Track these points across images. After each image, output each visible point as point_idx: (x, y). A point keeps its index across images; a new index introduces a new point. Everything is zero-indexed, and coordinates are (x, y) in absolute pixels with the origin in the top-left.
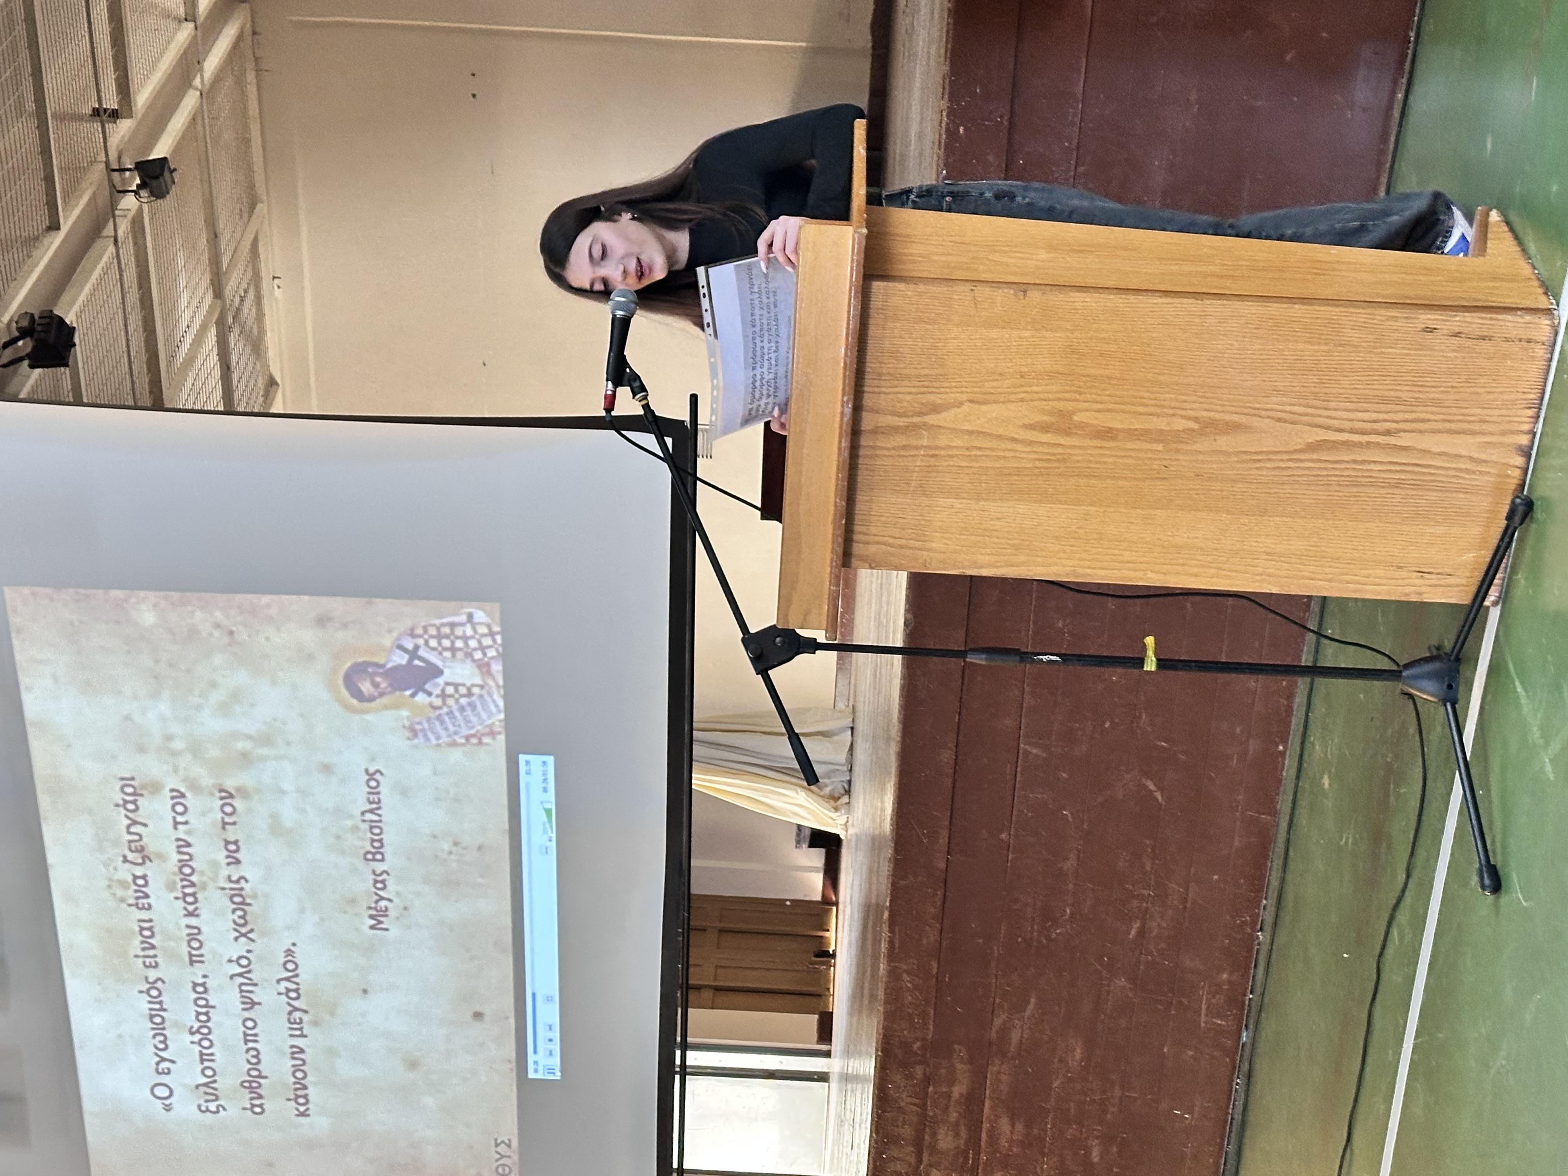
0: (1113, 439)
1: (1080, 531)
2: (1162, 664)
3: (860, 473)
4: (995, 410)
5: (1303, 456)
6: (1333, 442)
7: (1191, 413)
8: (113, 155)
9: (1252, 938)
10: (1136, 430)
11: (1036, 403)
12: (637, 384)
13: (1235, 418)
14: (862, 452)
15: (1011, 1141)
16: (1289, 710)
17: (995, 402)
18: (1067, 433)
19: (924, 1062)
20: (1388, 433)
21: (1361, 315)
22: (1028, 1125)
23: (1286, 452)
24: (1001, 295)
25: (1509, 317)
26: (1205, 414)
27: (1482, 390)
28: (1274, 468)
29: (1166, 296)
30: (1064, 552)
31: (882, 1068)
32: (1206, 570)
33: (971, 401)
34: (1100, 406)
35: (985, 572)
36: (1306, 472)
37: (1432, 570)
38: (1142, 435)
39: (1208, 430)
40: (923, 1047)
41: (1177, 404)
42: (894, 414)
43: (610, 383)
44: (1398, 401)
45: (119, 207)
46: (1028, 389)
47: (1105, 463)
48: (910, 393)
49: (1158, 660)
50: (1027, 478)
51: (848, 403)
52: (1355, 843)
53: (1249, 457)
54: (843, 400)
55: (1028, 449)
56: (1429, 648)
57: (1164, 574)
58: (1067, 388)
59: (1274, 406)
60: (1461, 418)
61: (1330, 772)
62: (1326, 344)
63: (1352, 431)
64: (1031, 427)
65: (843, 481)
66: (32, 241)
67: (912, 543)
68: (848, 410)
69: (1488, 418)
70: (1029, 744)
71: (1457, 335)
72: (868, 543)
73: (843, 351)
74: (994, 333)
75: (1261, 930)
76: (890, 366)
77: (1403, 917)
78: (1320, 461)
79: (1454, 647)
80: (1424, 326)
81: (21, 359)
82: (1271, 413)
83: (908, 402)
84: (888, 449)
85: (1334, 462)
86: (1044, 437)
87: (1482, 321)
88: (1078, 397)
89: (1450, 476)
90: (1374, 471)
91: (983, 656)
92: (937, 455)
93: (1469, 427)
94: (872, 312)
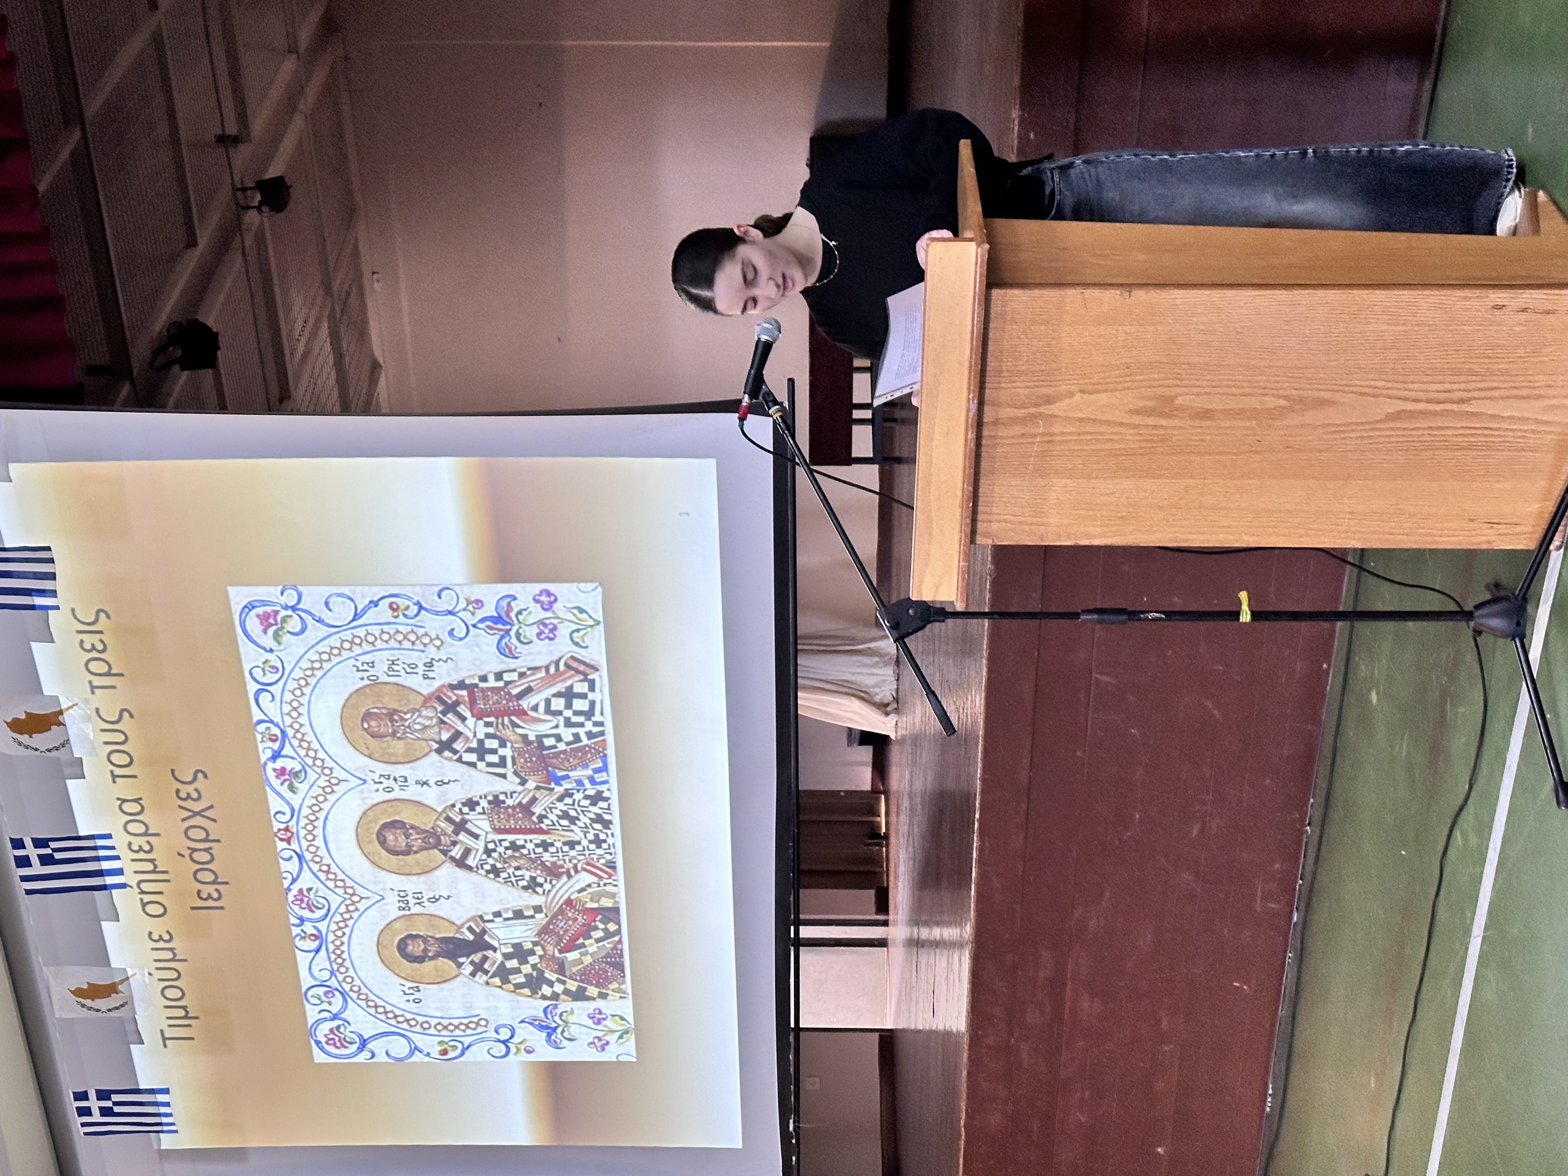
0: (1210, 418)
1: (1180, 502)
2: (1255, 615)
3: (983, 460)
4: (1103, 398)
5: (1382, 426)
6: (1410, 411)
7: (1281, 392)
8: (237, 178)
9: (1302, 832)
10: (1231, 409)
11: (1142, 391)
13: (1321, 394)
14: (984, 442)
15: (1090, 1015)
17: (1105, 391)
18: (1169, 415)
19: (1014, 952)
20: (1462, 401)
21: (1436, 297)
22: (1105, 1001)
23: (1368, 423)
24: (1111, 296)
26: (1294, 392)
27: (1545, 359)
28: (1357, 438)
30: (1167, 520)
33: (1082, 391)
34: (1198, 390)
35: (1096, 542)
36: (1387, 440)
37: (1501, 521)
38: (1237, 414)
39: (1297, 407)
41: (1270, 385)
42: (1014, 406)
44: (1471, 372)
45: (244, 222)
46: (1134, 378)
47: (1203, 440)
48: (1027, 387)
49: (1252, 612)
50: (1133, 457)
51: (973, 400)
52: (1408, 753)
53: (1334, 429)
54: (969, 398)
55: (1132, 432)
56: (1487, 587)
57: (1257, 535)
58: (1169, 376)
59: (1357, 383)
60: (1526, 384)
61: (1378, 689)
62: (1404, 324)
63: (1428, 401)
64: (1136, 412)
65: (970, 468)
66: (175, 258)
68: (974, 407)
69: (1552, 383)
70: (1100, 673)
71: (1524, 310)
72: (991, 521)
73: (968, 352)
74: (1102, 330)
75: (1309, 824)
76: (1009, 364)
77: (1466, 823)
78: (1398, 429)
79: (1521, 589)
80: (1492, 304)
81: (173, 363)
83: (1025, 395)
84: (1007, 438)
85: (1413, 429)
86: (1150, 421)
87: (1545, 297)
88: (1178, 382)
89: (1519, 437)
90: (1448, 435)
91: (1095, 616)
92: (1052, 441)
93: (1535, 392)
94: (992, 317)
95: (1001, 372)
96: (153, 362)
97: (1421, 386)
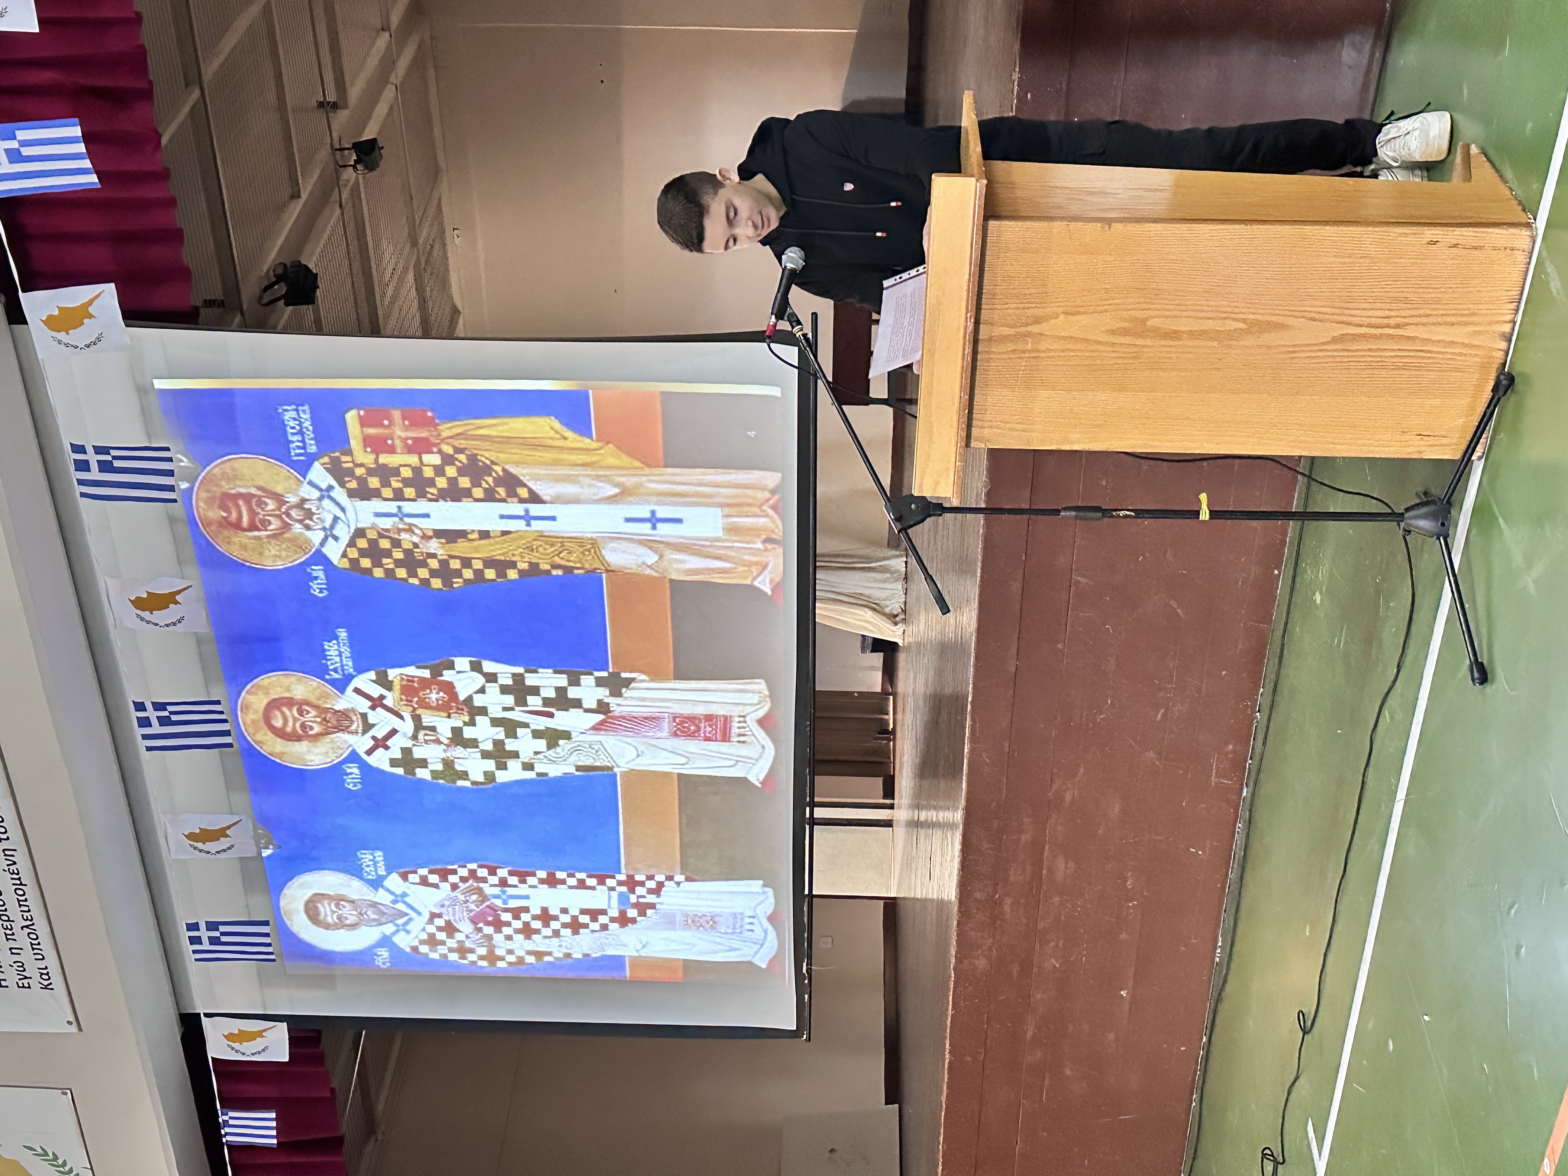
0: (1179, 339)
2: (1214, 514)
4: (1083, 320)
5: (1328, 347)
6: (1354, 335)
7: (1241, 316)
8: (336, 139)
9: (1252, 718)
10: (1196, 331)
11: (1118, 313)
13: (1274, 319)
14: (980, 357)
15: (1066, 874)
17: (1085, 313)
18: (1141, 335)
19: (999, 817)
20: (1398, 326)
21: (1378, 233)
22: (1078, 863)
23: (1316, 344)
24: (1093, 228)
25: (1497, 230)
26: (1252, 317)
27: (1473, 290)
28: (1305, 358)
33: (1066, 313)
34: (1167, 313)
35: (1076, 447)
36: (1332, 360)
37: (1430, 434)
38: (1200, 335)
39: (1255, 329)
40: (998, 806)
41: (1231, 310)
42: (1006, 325)
43: (773, 315)
44: (1407, 301)
45: (341, 179)
46: (1111, 302)
47: (1171, 358)
48: (1018, 308)
49: (1211, 512)
50: (1109, 372)
51: (970, 319)
52: (1346, 644)
53: (1286, 350)
54: (967, 318)
55: (1110, 349)
56: (1417, 494)
58: (1142, 300)
59: (1307, 309)
60: (1456, 312)
61: (1321, 590)
62: (1350, 257)
63: (1370, 326)
64: (1113, 332)
66: (282, 207)
68: (970, 324)
69: (1478, 312)
70: (1078, 575)
71: (1455, 246)
72: (984, 428)
73: (967, 277)
74: (1084, 259)
75: (1259, 711)
76: (1003, 287)
77: (1394, 700)
78: (1343, 350)
79: (1446, 494)
80: (1428, 240)
81: (278, 299)
82: (1305, 314)
83: (1016, 315)
84: (1000, 353)
85: (1354, 351)
86: (1125, 340)
87: (1475, 234)
88: (1150, 306)
89: (1448, 359)
90: (1386, 357)
91: (1073, 513)
92: (1039, 357)
93: (1463, 319)
94: (989, 245)
95: (994, 295)
96: (261, 298)
97: (1363, 313)
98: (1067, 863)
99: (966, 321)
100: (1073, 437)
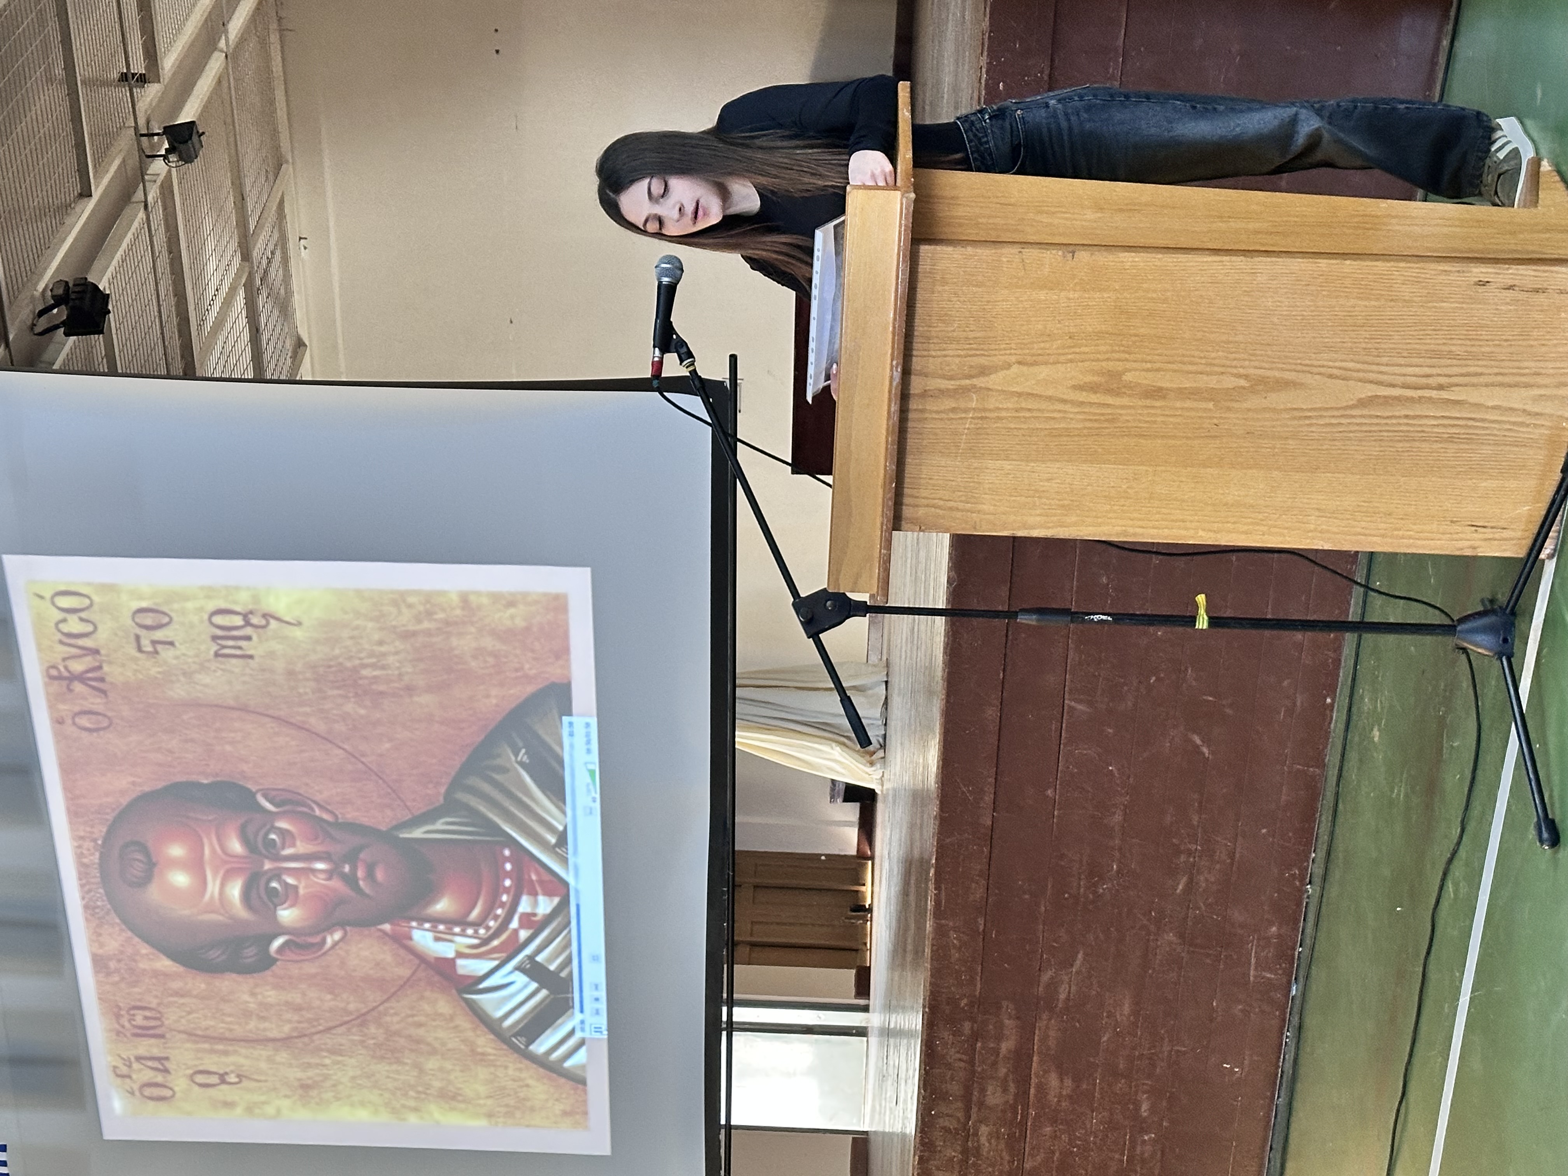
0: (1164, 397)
1: (1129, 491)
2: (1214, 622)
3: (909, 436)
4: (1043, 372)
5: (1355, 412)
6: (1385, 397)
7: (1241, 371)
8: (142, 122)
9: (1302, 891)
10: (1186, 388)
11: (1087, 364)
12: (684, 350)
13: (1286, 375)
14: (911, 415)
15: (1060, 1096)
16: (1337, 662)
17: (1046, 363)
18: (1117, 393)
19: (973, 1020)
20: (1441, 387)
21: (1413, 269)
22: (1077, 1080)
23: (1338, 409)
24: (1052, 257)
25: (1563, 269)
26: (1255, 371)
27: (1535, 343)
28: (1326, 425)
29: (1215, 255)
30: (1115, 512)
31: (930, 1025)
32: (1257, 528)
33: (1020, 363)
34: (1149, 365)
35: (1035, 533)
36: (1357, 428)
37: (1486, 524)
38: (1192, 394)
39: (1259, 388)
40: (971, 1004)
41: (1228, 363)
42: (944, 377)
43: (657, 349)
44: (1451, 355)
45: (148, 172)
46: (1078, 350)
47: (1155, 422)
48: (959, 356)
49: (1210, 618)
50: (1076, 439)
51: (897, 368)
52: (1407, 796)
53: (1299, 414)
54: (892, 366)
55: (1076, 410)
56: (1482, 601)
57: (1215, 531)
58: (1117, 348)
59: (1325, 363)
60: (1514, 371)
61: (1379, 725)
62: (1378, 299)
63: (1404, 386)
64: (1080, 388)
65: (892, 445)
66: (65, 209)
67: (961, 505)
68: (897, 375)
69: (1543, 371)
70: (1075, 700)
71: (1511, 288)
72: (917, 506)
73: (892, 315)
74: (1042, 295)
75: (1310, 883)
76: (938, 329)
77: (1458, 870)
78: (1371, 416)
79: (1509, 602)
80: (1478, 279)
81: (56, 327)
82: (1322, 370)
83: (956, 365)
84: (937, 412)
85: (1388, 417)
86: (1094, 398)
88: (1127, 356)
89: (1507, 430)
90: (1427, 426)
91: (1035, 617)
92: (986, 418)
93: (1523, 379)
94: (920, 276)
95: (929, 338)
96: (34, 325)
97: (1397, 370)
98: (1062, 1081)
99: (891, 370)
100: (1031, 520)
